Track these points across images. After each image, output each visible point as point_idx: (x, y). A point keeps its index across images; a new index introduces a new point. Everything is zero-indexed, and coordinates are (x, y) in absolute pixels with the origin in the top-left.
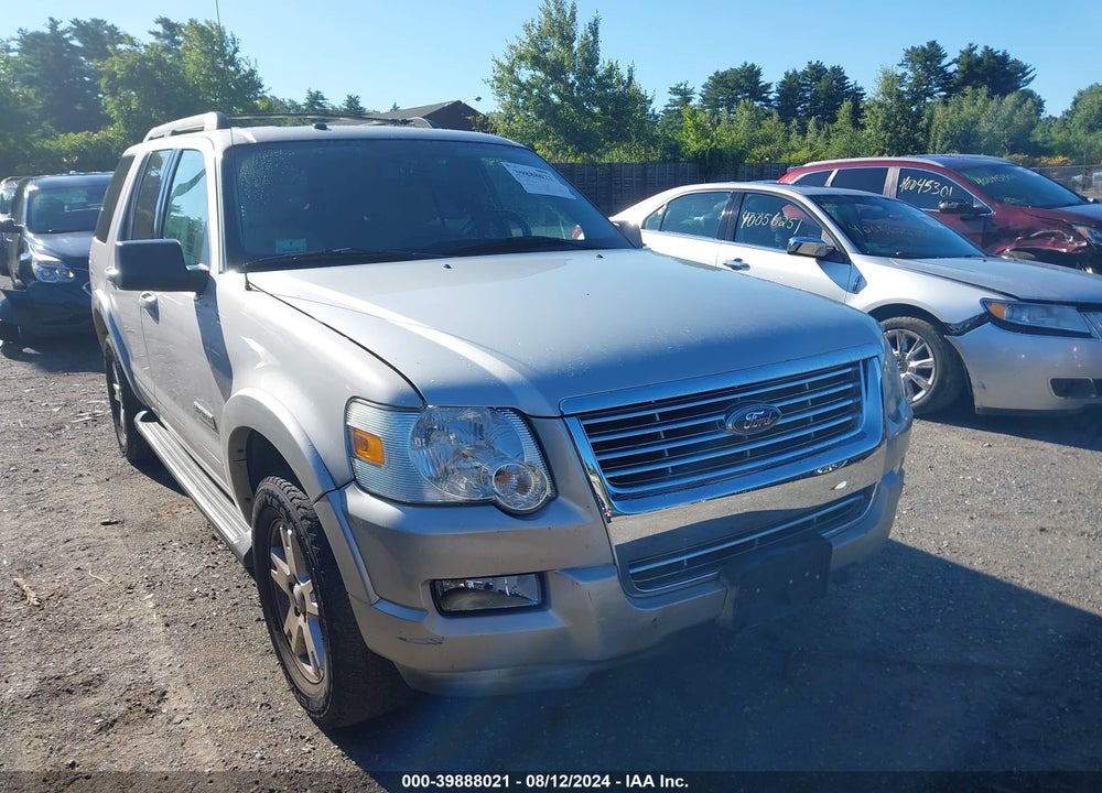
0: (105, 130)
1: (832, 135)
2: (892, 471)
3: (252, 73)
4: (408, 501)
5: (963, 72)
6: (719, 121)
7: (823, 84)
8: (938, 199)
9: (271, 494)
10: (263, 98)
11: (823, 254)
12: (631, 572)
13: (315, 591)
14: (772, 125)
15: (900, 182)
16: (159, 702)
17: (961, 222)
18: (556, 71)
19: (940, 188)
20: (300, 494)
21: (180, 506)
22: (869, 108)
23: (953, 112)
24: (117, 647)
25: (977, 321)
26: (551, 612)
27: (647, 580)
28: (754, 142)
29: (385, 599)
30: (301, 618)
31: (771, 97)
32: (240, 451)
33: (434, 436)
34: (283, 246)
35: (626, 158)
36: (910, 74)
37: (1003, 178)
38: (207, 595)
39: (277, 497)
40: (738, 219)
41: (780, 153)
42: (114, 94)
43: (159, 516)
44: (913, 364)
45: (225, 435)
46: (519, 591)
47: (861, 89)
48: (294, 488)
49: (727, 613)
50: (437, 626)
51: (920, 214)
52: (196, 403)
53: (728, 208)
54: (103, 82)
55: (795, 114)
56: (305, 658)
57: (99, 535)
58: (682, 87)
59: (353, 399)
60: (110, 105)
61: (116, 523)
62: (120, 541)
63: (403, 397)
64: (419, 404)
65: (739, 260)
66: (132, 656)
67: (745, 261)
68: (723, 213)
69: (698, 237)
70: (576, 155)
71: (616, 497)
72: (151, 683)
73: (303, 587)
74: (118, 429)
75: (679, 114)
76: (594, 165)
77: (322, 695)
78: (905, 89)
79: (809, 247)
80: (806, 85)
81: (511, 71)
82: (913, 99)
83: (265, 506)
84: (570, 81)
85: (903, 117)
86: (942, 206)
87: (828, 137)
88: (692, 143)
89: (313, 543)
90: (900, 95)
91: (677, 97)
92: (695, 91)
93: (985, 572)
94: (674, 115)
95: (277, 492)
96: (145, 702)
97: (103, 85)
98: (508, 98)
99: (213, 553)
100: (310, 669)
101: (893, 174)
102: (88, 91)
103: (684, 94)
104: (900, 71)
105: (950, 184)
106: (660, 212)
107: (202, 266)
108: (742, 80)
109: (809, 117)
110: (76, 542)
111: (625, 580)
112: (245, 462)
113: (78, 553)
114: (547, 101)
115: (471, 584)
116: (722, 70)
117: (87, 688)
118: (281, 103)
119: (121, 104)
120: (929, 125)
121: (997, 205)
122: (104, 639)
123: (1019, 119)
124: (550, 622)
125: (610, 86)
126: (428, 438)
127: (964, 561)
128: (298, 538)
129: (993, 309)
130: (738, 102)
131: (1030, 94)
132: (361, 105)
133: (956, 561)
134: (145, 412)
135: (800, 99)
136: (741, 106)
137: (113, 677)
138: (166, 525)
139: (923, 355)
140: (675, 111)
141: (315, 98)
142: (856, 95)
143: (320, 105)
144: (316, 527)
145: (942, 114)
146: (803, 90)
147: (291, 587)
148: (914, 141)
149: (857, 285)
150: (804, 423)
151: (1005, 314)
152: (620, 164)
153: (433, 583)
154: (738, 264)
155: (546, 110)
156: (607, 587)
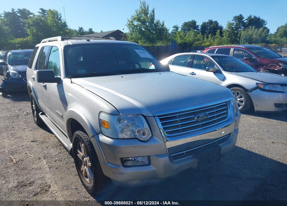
0: (27, 38)
1: (215, 38)
2: (236, 129)
3: (65, 23)
4: (115, 138)
5: (249, 22)
6: (186, 35)
7: (212, 25)
8: (244, 56)
9: (78, 135)
10: (68, 29)
11: (215, 71)
12: (172, 155)
13: (90, 160)
14: (200, 36)
15: (234, 52)
16: (49, 188)
17: (249, 62)
18: (144, 22)
19: (244, 53)
20: (86, 135)
21: (51, 137)
22: (224, 31)
23: (246, 32)
24: (37, 174)
25: (255, 89)
26: (151, 166)
27: (175, 157)
28: (195, 40)
29: (109, 163)
30: (86, 167)
31: (199, 29)
32: (69, 124)
33: (121, 121)
34: (80, 71)
35: (162, 45)
36: (235, 23)
37: (260, 51)
38: (59, 160)
39: (80, 136)
40: (193, 62)
41: (202, 43)
42: (29, 28)
43: (45, 139)
44: (239, 99)
45: (66, 120)
46: (143, 161)
47: (222, 27)
48: (84, 134)
49: (195, 166)
50: (123, 170)
51: (239, 60)
52: (57, 111)
53: (190, 59)
54: (26, 25)
55: (205, 33)
56: (87, 177)
57: (31, 144)
58: (176, 26)
59: (101, 112)
60: (29, 31)
61: (35, 141)
62: (36, 146)
63: (114, 111)
64: (118, 113)
65: (193, 72)
66: (41, 176)
67: (195, 73)
68: (189, 60)
69: (183, 67)
70: (149, 44)
71: (168, 137)
72: (46, 183)
73: (87, 159)
74: (34, 116)
75: (176, 33)
76: (154, 46)
77: (92, 186)
78: (234, 27)
79: (211, 69)
80: (208, 25)
81: (132, 22)
82: (236, 29)
83: (76, 138)
84: (147, 25)
85: (233, 34)
86: (245, 58)
87: (214, 39)
88: (179, 41)
89: (90, 148)
90: (232, 28)
91: (175, 29)
92: (179, 27)
93: (259, 154)
94: (174, 33)
95: (80, 135)
96: (45, 188)
97: (26, 26)
98: (131, 29)
99: (60, 149)
100: (88, 180)
101: (232, 50)
102: (22, 27)
103: (176, 28)
104: (232, 22)
105: (247, 52)
106: (172, 60)
107: (59, 77)
108: (192, 24)
109: (209, 34)
110: (25, 146)
111: (170, 157)
112: (70, 127)
113: (25, 149)
114: (142, 30)
115: (130, 159)
116: (186, 22)
117: (30, 185)
118: (72, 30)
119: (31, 31)
120: (240, 36)
121: (259, 58)
122: (33, 172)
123: (263, 35)
124: (151, 168)
125: (158, 26)
126: (120, 122)
127: (253, 151)
128: (86, 147)
129: (259, 85)
130: (191, 30)
131: (266, 28)
132: (93, 31)
133: (251, 151)
134: (41, 112)
135: (207, 29)
136: (191, 31)
137: (37, 182)
138: (48, 142)
139: (241, 97)
140: (174, 32)
141: (81, 29)
142: (221, 28)
143: (82, 31)
144: (91, 144)
145: (243, 33)
146: (207, 27)
147: (83, 159)
148: (236, 40)
149: (224, 79)
150: (214, 117)
151: (262, 87)
152: (161, 46)
153: (121, 159)
154: (193, 73)
155: (141, 32)
156: (165, 159)
